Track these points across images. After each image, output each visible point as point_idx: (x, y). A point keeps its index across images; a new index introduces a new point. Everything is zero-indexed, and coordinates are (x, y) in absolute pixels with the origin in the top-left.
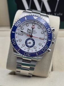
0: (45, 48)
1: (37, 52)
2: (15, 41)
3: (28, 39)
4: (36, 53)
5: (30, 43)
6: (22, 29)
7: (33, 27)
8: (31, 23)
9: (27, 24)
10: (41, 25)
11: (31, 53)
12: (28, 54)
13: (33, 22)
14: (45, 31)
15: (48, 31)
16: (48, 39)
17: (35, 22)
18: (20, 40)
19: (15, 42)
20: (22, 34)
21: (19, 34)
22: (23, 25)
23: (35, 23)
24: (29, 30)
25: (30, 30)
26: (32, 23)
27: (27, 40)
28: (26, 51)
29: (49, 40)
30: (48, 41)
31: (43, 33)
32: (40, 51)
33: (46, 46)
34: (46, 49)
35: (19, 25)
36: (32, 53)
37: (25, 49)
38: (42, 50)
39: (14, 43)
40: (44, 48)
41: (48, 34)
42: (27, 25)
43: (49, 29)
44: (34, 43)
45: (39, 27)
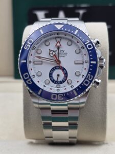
0: (88, 79)
1: (75, 89)
2: (30, 77)
3: (53, 69)
4: (72, 91)
5: (58, 75)
6: (39, 52)
7: (58, 44)
8: (53, 38)
9: (46, 41)
10: (72, 37)
11: (63, 94)
12: (59, 97)
13: (56, 35)
14: (83, 48)
15: (87, 46)
16: (91, 60)
17: (60, 35)
18: (39, 74)
19: (30, 80)
20: (41, 63)
21: (35, 63)
22: (40, 46)
23: (61, 38)
24: (51, 52)
25: (53, 51)
26: (56, 38)
27: (51, 71)
28: (54, 91)
29: (92, 62)
30: (90, 64)
31: (78, 51)
32: (81, 85)
33: (89, 75)
34: (90, 80)
35: (31, 45)
36: (66, 93)
37: (52, 88)
38: (82, 83)
39: (29, 82)
40: (86, 78)
41: (89, 51)
42: (47, 43)
43: (89, 42)
44: (66, 74)
45: (70, 43)
